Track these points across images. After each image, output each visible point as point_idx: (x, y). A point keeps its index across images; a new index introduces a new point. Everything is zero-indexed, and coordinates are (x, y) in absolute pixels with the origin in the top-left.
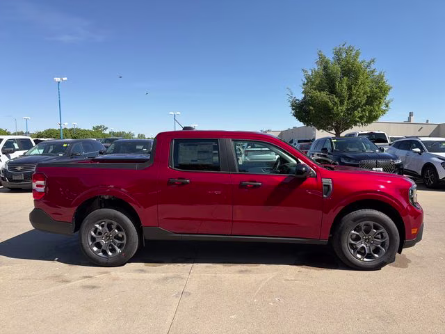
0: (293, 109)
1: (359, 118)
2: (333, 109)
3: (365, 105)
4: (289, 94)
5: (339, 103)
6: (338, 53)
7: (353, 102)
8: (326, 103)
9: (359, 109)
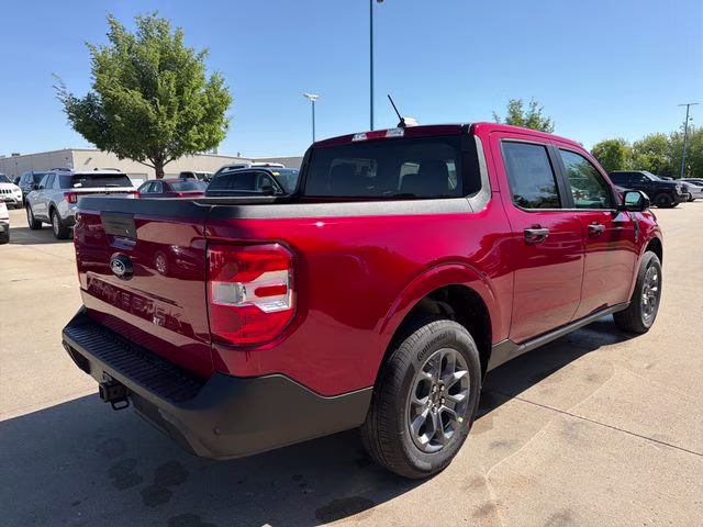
0: (71, 117)
1: (196, 142)
2: (156, 123)
3: (202, 121)
4: (59, 86)
5: (165, 114)
6: (145, 28)
7: (186, 115)
8: (143, 113)
9: (195, 127)
